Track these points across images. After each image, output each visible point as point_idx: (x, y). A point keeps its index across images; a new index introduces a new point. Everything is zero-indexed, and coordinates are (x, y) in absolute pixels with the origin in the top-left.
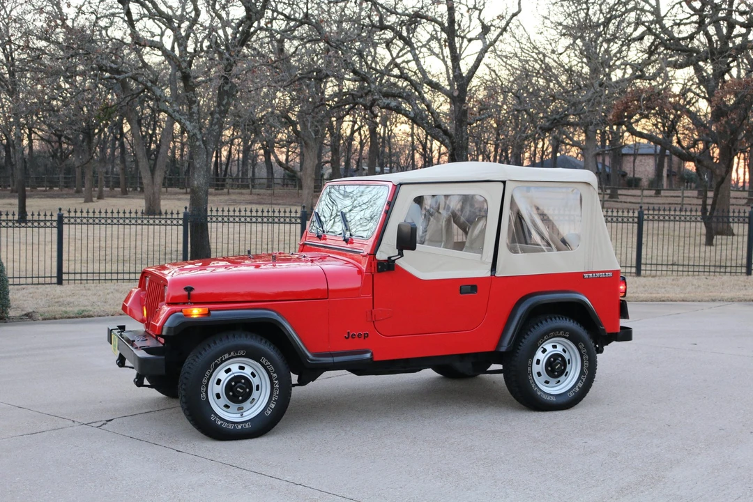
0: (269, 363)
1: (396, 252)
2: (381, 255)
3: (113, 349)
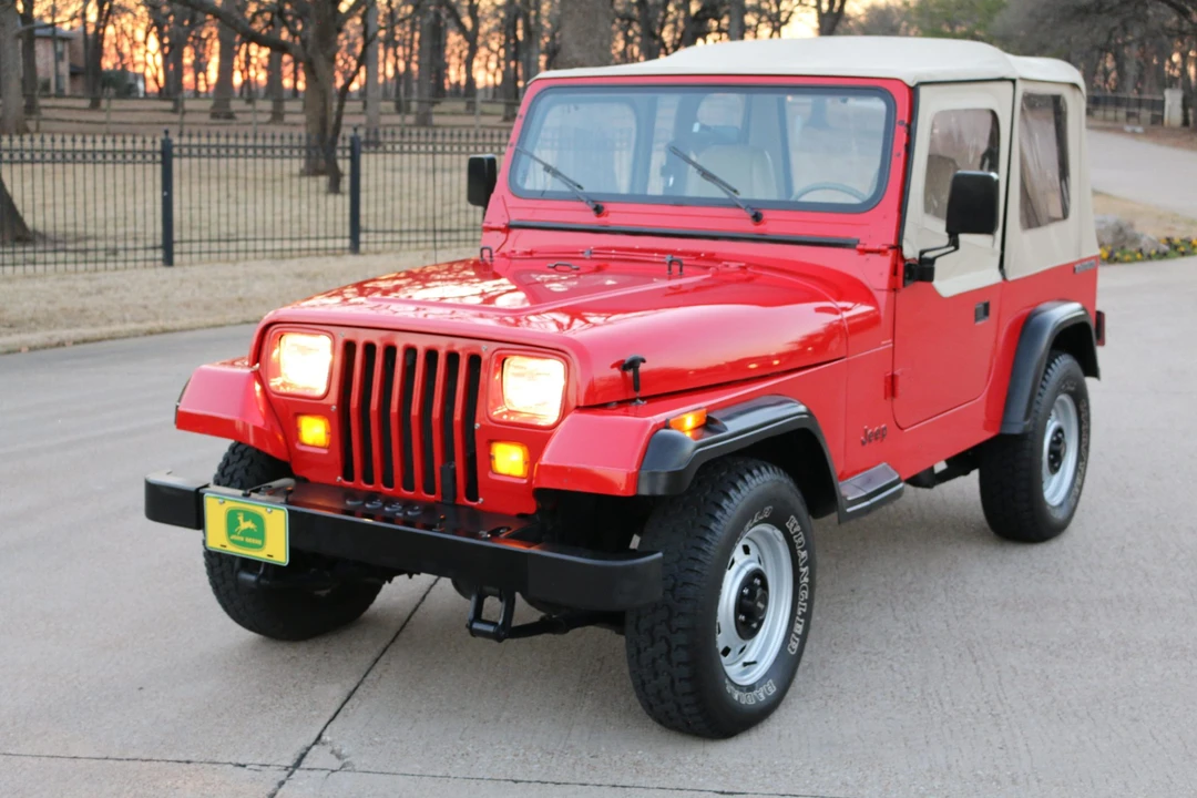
0: (798, 529)
1: (944, 239)
2: (910, 252)
3: (225, 542)
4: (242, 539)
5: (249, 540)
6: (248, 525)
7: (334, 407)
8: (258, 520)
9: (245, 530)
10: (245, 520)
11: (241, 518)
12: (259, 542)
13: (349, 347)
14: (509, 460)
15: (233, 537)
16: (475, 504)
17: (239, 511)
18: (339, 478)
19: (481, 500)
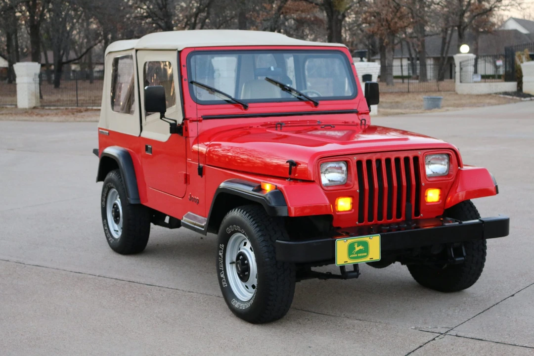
3: (347, 259)
4: (356, 255)
5: (359, 255)
6: (361, 247)
7: (358, 191)
8: (365, 245)
9: (358, 251)
10: (358, 246)
11: (356, 246)
12: (366, 254)
13: (359, 163)
14: (433, 196)
15: (351, 256)
16: (420, 217)
17: (355, 242)
18: (357, 222)
19: (421, 215)
